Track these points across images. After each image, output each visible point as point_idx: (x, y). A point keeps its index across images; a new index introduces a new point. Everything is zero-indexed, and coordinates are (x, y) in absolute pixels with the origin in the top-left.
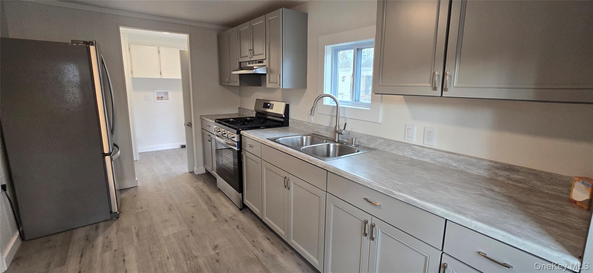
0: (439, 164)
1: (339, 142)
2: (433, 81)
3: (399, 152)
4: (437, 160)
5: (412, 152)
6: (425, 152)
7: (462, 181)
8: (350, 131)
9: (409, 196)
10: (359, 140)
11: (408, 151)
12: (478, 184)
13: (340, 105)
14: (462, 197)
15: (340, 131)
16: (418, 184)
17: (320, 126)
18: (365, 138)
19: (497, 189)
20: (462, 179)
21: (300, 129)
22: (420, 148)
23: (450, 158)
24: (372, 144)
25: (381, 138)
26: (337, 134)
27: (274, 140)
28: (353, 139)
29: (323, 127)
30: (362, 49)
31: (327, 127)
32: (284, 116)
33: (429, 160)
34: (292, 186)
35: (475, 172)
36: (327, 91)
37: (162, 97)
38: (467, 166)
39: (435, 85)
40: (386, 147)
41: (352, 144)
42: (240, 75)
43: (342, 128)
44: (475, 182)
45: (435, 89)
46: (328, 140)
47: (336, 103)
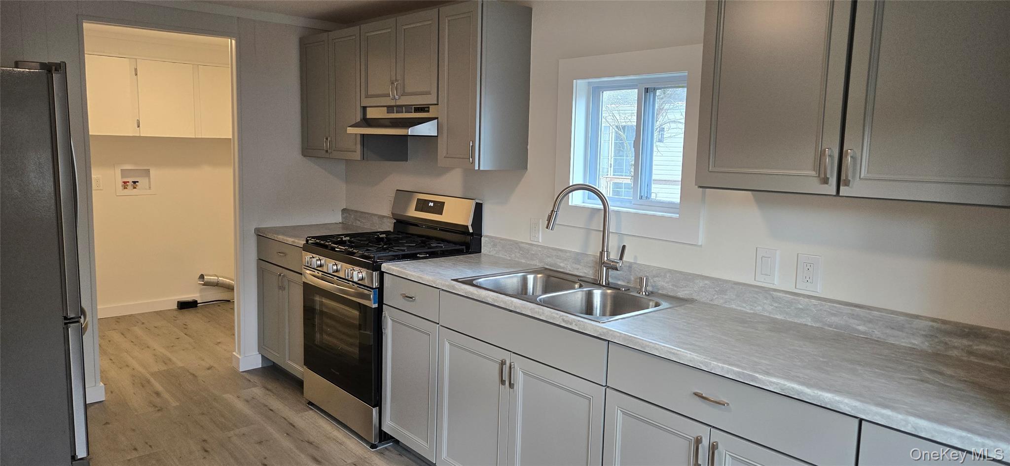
0: (831, 329)
1: (608, 286)
2: (819, 166)
3: (744, 305)
4: (826, 321)
5: (772, 305)
6: (801, 305)
7: (881, 359)
8: (631, 263)
9: (788, 381)
10: (655, 282)
11: (765, 303)
12: (913, 362)
13: (612, 208)
14: (886, 383)
15: (613, 262)
16: (799, 364)
17: (560, 253)
18: (668, 276)
19: (949, 371)
20: (881, 355)
21: (509, 258)
22: (789, 296)
23: (853, 315)
24: (684, 291)
25: (703, 276)
26: (604, 268)
27: (470, 282)
28: (641, 279)
29: (568, 254)
30: (655, 89)
31: (578, 254)
32: (471, 231)
33: (809, 321)
34: (519, 378)
35: (905, 343)
36: (577, 177)
37: (135, 182)
38: (888, 331)
39: (825, 174)
40: (716, 296)
41: (641, 289)
42: (363, 136)
43: (614, 255)
44: (906, 360)
45: (825, 181)
46: (582, 281)
47: (601, 203)
